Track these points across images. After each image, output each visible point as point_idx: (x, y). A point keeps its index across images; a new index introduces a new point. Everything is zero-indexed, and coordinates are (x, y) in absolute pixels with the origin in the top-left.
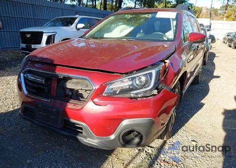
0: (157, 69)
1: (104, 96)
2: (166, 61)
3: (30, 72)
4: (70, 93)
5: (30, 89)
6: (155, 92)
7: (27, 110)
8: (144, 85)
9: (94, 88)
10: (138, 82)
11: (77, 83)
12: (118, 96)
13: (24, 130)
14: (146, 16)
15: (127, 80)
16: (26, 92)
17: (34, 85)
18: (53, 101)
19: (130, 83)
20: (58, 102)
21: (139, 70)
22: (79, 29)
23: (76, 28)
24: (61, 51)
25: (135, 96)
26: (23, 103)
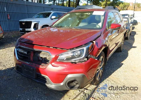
0: (87, 47)
1: (57, 62)
2: (93, 42)
3: (20, 48)
4: (41, 59)
5: (20, 57)
6: (86, 59)
7: (18, 68)
8: (80, 55)
9: (52, 57)
10: (76, 54)
11: (44, 54)
12: (65, 61)
13: (18, 78)
14: (87, 13)
15: (70, 53)
16: (17, 58)
17: (22, 55)
18: (31, 64)
19: (72, 54)
20: (34, 64)
21: (77, 47)
22: (52, 19)
23: (51, 19)
24: (43, 34)
25: (75, 62)
26: (16, 64)
